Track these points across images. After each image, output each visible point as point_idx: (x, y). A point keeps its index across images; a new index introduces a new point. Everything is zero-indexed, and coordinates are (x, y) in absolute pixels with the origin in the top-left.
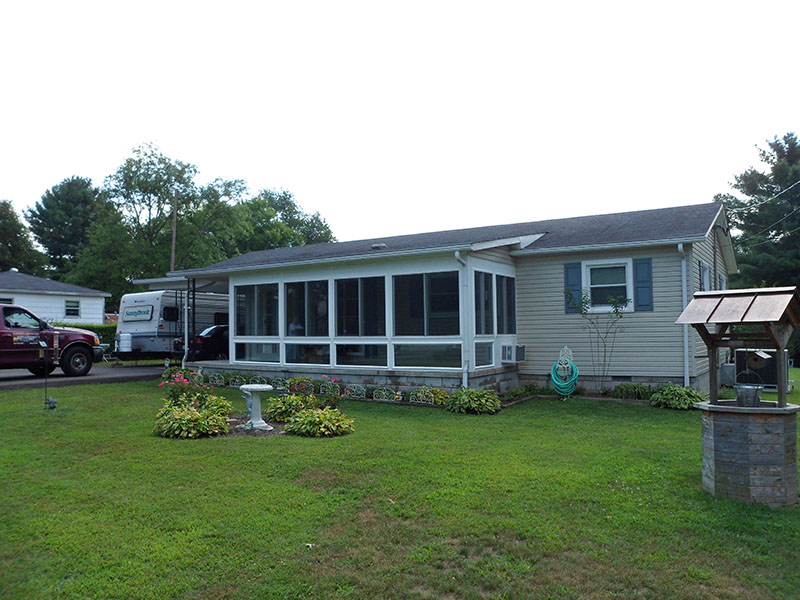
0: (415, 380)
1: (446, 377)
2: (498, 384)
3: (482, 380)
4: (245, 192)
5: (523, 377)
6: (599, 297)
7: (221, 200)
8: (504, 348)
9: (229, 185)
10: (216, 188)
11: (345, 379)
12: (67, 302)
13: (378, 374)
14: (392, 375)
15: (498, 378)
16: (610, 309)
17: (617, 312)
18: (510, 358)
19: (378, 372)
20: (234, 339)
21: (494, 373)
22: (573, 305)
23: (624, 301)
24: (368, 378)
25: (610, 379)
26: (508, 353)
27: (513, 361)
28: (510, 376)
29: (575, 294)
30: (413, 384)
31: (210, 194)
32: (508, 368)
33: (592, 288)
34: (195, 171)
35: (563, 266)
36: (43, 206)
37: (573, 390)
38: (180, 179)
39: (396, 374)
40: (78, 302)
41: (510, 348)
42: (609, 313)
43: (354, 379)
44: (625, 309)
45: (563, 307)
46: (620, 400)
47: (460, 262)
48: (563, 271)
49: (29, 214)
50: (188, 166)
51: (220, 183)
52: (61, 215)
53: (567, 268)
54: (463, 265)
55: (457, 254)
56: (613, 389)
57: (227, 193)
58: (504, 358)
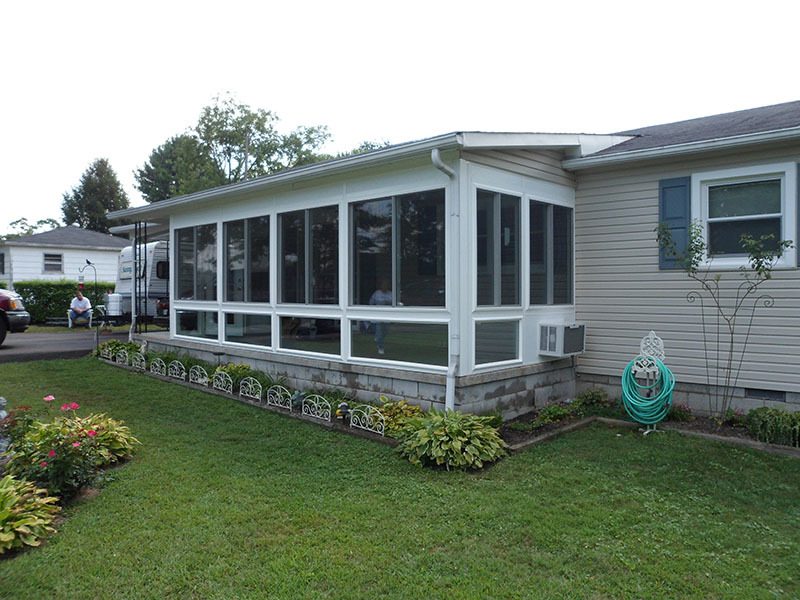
0: (379, 383)
1: (422, 381)
2: (531, 394)
3: (492, 389)
4: (329, 139)
5: (584, 378)
6: (724, 239)
7: (304, 149)
8: (544, 329)
9: (311, 131)
10: (298, 136)
11: (290, 371)
12: (46, 255)
13: (329, 367)
14: (347, 371)
15: (530, 384)
16: (745, 262)
17: (759, 268)
18: (553, 347)
19: (330, 363)
20: (177, 306)
21: (522, 374)
22: (675, 254)
23: (776, 246)
24: (317, 373)
25: (742, 394)
26: (549, 338)
27: (559, 353)
28: (557, 376)
29: (676, 235)
30: (376, 389)
31: (293, 143)
32: (551, 364)
33: (711, 225)
34: (277, 118)
35: (656, 186)
36: (150, 165)
37: (663, 414)
38: (260, 127)
39: (353, 370)
40: (60, 256)
41: (553, 330)
42: (742, 269)
43: (301, 373)
44: (776, 262)
45: (656, 260)
46: (758, 445)
47: (441, 169)
48: (656, 193)
49: (138, 174)
50: (268, 114)
51: (302, 130)
52: (164, 173)
53: (665, 188)
54: (451, 176)
55: (435, 154)
56: (747, 413)
57: (310, 141)
58: (543, 347)
